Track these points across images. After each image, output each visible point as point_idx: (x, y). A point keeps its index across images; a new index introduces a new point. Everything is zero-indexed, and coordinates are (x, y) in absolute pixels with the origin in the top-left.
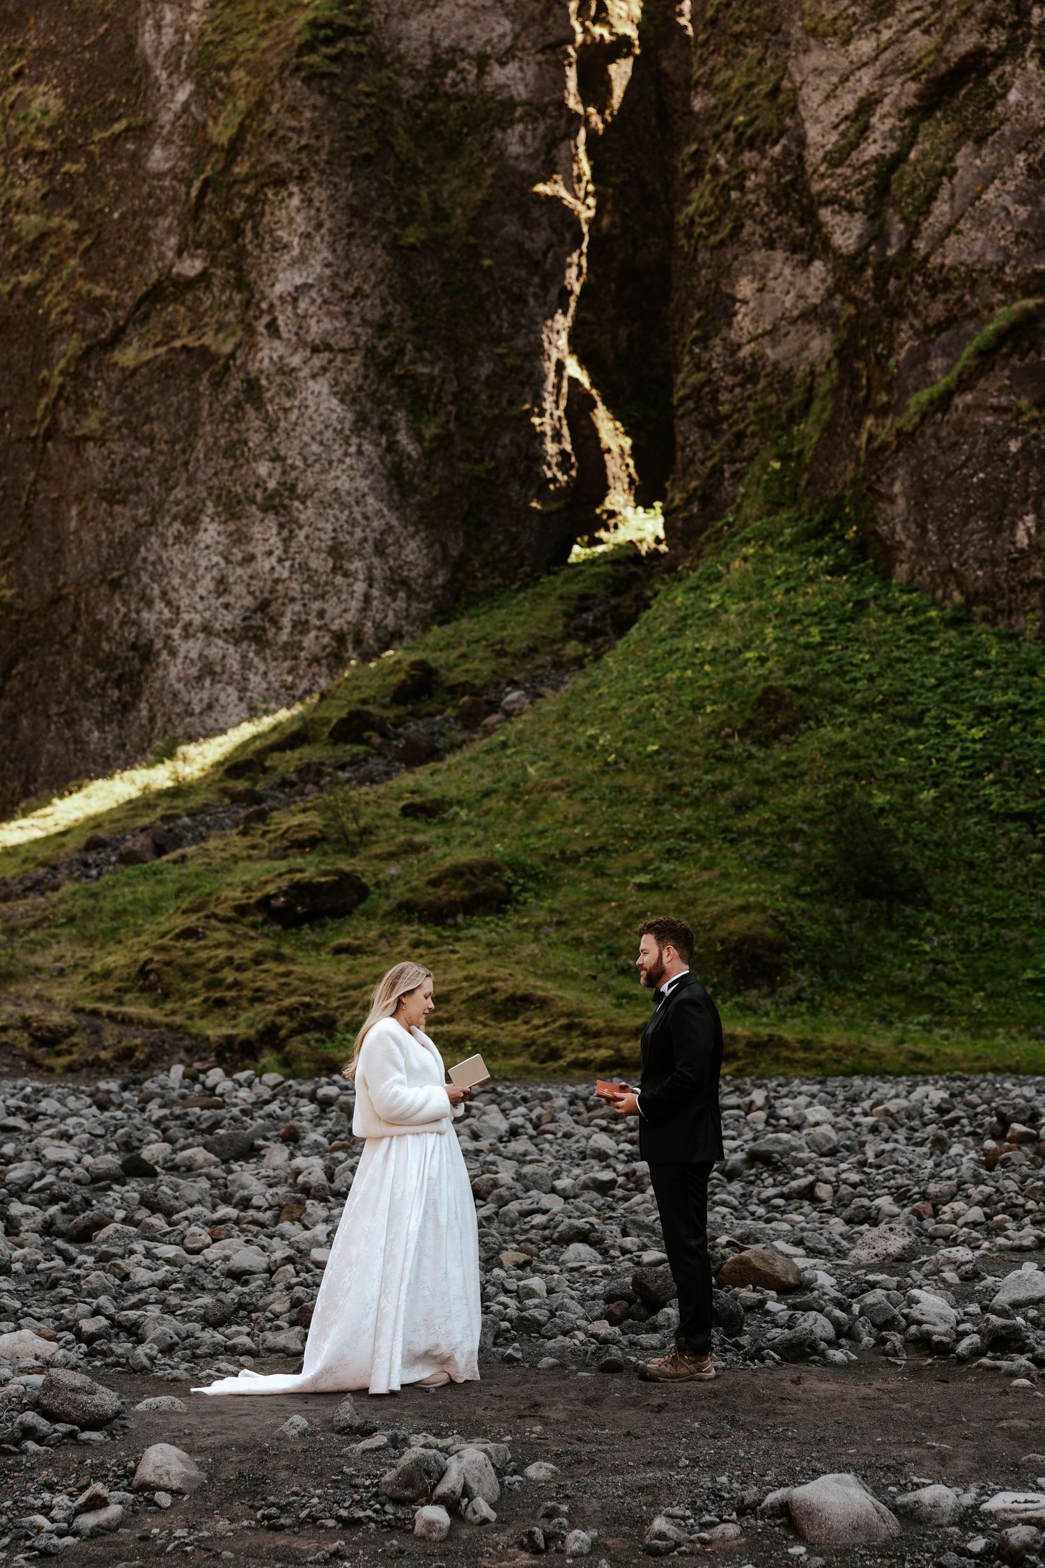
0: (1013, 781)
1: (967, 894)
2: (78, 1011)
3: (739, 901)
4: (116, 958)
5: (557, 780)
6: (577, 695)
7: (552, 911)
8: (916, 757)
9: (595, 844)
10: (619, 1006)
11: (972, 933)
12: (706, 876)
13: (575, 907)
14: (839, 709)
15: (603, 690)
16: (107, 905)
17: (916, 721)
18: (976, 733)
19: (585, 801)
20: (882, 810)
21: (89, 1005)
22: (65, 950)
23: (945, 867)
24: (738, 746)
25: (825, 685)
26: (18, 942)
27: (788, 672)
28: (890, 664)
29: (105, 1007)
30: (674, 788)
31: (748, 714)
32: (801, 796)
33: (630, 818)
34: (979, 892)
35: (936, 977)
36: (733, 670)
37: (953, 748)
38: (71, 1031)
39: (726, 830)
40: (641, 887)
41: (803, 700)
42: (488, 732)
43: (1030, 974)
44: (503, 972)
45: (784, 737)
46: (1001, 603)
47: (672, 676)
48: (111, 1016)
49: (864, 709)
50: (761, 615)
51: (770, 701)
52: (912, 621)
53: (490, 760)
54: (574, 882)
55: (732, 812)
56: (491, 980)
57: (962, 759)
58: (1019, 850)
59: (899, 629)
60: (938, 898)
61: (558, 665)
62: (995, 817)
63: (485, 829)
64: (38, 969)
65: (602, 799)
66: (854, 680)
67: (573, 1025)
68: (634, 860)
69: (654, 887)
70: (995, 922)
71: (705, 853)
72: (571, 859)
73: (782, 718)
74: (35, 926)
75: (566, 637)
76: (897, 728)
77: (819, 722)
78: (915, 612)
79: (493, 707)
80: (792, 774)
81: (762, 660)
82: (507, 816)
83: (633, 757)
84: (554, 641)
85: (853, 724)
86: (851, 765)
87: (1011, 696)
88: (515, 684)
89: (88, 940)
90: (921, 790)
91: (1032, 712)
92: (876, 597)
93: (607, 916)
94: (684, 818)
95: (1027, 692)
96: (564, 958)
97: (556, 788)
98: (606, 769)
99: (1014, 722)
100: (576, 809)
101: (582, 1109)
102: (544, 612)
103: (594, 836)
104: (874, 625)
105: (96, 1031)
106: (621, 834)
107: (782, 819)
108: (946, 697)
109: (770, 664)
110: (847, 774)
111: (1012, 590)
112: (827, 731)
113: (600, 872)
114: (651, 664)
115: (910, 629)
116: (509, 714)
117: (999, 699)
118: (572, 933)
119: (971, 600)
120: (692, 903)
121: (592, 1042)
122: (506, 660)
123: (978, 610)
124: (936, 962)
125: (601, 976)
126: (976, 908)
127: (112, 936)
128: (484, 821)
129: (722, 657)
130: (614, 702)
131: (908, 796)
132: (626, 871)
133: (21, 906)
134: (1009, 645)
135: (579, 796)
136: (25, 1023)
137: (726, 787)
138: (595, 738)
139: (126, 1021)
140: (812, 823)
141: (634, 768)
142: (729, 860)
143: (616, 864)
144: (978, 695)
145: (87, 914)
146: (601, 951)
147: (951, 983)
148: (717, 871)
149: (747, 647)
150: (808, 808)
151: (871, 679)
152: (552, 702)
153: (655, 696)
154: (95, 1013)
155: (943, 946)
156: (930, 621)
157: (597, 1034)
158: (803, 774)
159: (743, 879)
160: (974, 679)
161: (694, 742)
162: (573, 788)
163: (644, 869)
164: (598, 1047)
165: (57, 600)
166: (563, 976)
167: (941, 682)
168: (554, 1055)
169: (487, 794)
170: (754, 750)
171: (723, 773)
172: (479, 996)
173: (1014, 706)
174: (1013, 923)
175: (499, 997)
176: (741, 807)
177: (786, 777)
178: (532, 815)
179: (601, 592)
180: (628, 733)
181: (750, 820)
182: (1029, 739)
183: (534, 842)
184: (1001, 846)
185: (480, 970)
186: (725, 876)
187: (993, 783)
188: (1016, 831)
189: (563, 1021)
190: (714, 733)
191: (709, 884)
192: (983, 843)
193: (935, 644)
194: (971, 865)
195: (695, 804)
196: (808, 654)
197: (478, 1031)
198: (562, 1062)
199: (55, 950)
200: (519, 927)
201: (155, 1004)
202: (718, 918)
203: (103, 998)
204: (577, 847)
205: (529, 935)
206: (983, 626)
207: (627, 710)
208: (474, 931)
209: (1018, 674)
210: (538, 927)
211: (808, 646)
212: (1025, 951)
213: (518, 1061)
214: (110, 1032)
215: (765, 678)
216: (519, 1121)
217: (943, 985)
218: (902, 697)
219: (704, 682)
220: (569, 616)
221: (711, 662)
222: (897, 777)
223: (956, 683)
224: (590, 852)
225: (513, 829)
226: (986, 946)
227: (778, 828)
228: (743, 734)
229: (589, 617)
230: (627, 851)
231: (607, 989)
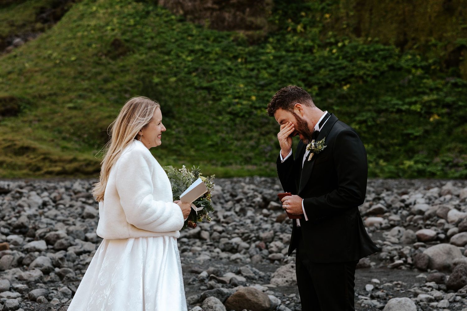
0: (202, 76)
1: (187, 114)
3: (107, 114)
5: (37, 69)
6: (44, 40)
7: (36, 116)
8: (168, 66)
9: (52, 92)
10: (63, 151)
11: (189, 128)
12: (94, 105)
13: (45, 115)
14: (141, 48)
15: (53, 38)
17: (168, 53)
18: (189, 59)
19: (48, 77)
20: (157, 84)
23: (179, 105)
24: (104, 59)
25: (136, 40)
27: (123, 33)
28: (159, 33)
30: (81, 73)
31: (109, 48)
32: (128, 78)
33: (65, 83)
34: (191, 114)
35: (177, 143)
36: (103, 32)
37: (181, 63)
39: (101, 89)
40: (70, 108)
41: (127, 44)
42: (9, 52)
43: (210, 143)
44: (18, 138)
45: (122, 57)
46: (197, 15)
47: (79, 34)
49: (150, 49)
50: (112, 14)
51: (116, 44)
52: (166, 19)
53: (10, 61)
54: (44, 106)
55: (102, 82)
56: (13, 141)
57: (185, 67)
58: (205, 100)
59: (162, 22)
60: (177, 116)
61: (34, 31)
62: (197, 88)
63: (10, 85)
65: (54, 76)
66: (146, 38)
67: (46, 158)
68: (67, 98)
69: (75, 108)
70: (197, 124)
71: (94, 97)
72: (42, 97)
73: (120, 50)
75: (36, 21)
76: (161, 56)
77: (134, 52)
78: (167, 16)
79: (10, 43)
80: (124, 70)
81: (113, 30)
82: (18, 81)
83: (66, 61)
84: (31, 22)
85: (146, 54)
86: (145, 68)
87: (201, 47)
88: (17, 36)
90: (170, 77)
91: (209, 53)
92: (153, 10)
93: (57, 118)
94: (86, 84)
95: (206, 45)
96: (41, 133)
97: (36, 71)
98: (56, 65)
99: (202, 55)
100: (44, 79)
101: (72, 193)
102: (28, 12)
103: (52, 89)
104: (152, 19)
106: (62, 89)
107: (121, 85)
108: (178, 46)
109: (116, 31)
110: (144, 71)
111: (200, 10)
112: (137, 56)
113: (54, 102)
114: (71, 30)
115: (166, 22)
116: (16, 46)
117: (197, 47)
118: (43, 124)
119: (186, 13)
120: (89, 114)
121: (54, 164)
122: (14, 28)
123: (189, 17)
124: (177, 138)
125: (56, 141)
126: (190, 119)
128: (9, 82)
129: (97, 28)
130: (57, 42)
131: (166, 80)
132: (64, 102)
134: (200, 29)
135: (46, 74)
137: (100, 73)
138: (51, 55)
140: (132, 87)
141: (66, 65)
142: (103, 99)
143: (60, 100)
144: (190, 46)
146: (55, 131)
147: (183, 145)
148: (98, 103)
149: (107, 24)
150: (130, 82)
151: (152, 38)
152: (33, 42)
153: (73, 41)
155: (179, 132)
156: (172, 20)
157: (55, 161)
158: (128, 70)
159: (108, 106)
160: (188, 40)
161: (88, 57)
162: (43, 72)
163: (71, 101)
164: (56, 166)
166: (41, 140)
167: (177, 40)
168: (38, 169)
169: (10, 73)
170: (111, 61)
171: (99, 69)
172: (9, 147)
173: (202, 50)
174: (203, 125)
175: (17, 147)
176: (106, 81)
177: (122, 71)
178: (28, 81)
179: (49, 7)
180: (63, 53)
181: (109, 86)
182: (207, 61)
183: (29, 91)
184: (199, 98)
185: (9, 136)
186: (101, 105)
187: (195, 76)
188: (204, 93)
189: (42, 157)
190: (96, 55)
191: (95, 108)
192: (192, 97)
193: (174, 27)
194: (188, 104)
195: (89, 79)
196: (130, 29)
197: (8, 160)
198: (42, 172)
200: (24, 122)
202: (100, 120)
204: (45, 93)
205: (27, 124)
206: (191, 23)
207: (63, 45)
208: (5, 123)
209: (203, 39)
210: (31, 122)
211: (129, 26)
212: (207, 135)
213: (25, 171)
215: (114, 36)
216: (47, 199)
217: (179, 146)
218: (163, 45)
219: (91, 36)
220: (37, 14)
221: (94, 30)
222: (162, 73)
223: (182, 41)
224: (50, 95)
225: (20, 86)
226: (194, 133)
227: (120, 88)
228: (106, 55)
229: (44, 15)
230: (64, 95)
231: (58, 145)
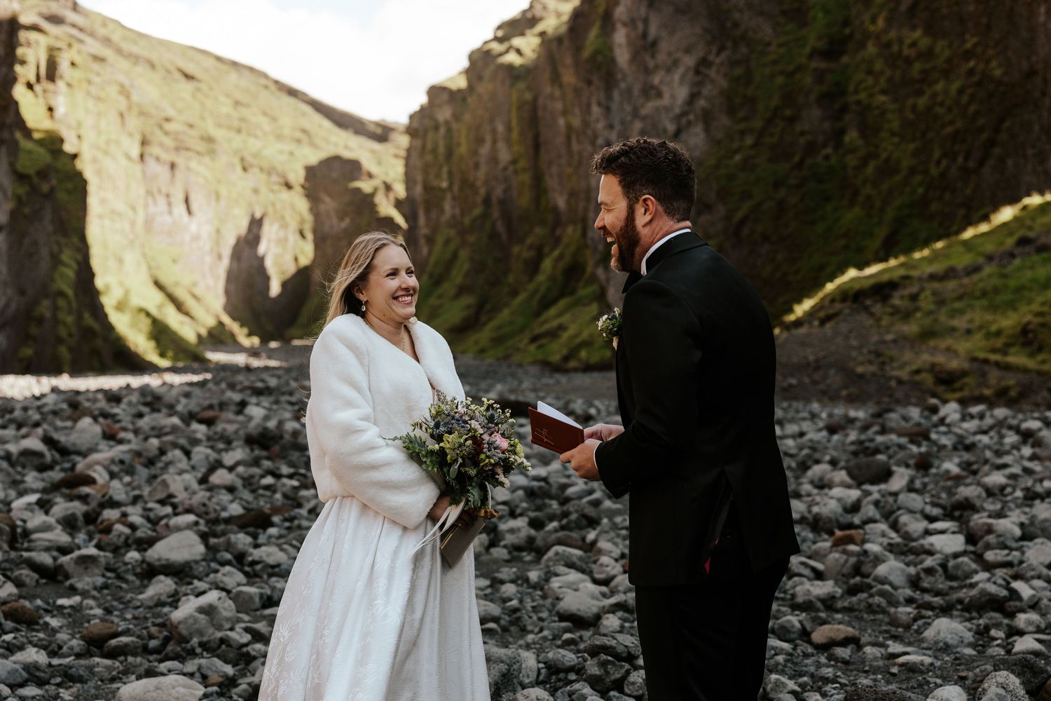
2: (974, 359)
4: (1008, 322)
16: (1012, 283)
21: (982, 355)
22: (977, 316)
26: (944, 310)
29: (994, 357)
38: (964, 374)
48: (997, 364)
64: (953, 329)
74: (960, 298)
89: (993, 308)
105: (984, 375)
127: (1012, 306)
133: (951, 285)
136: (932, 368)
139: (1006, 367)
145: (996, 291)
154: (986, 361)
165: (1031, 73)
199: (967, 317)
201: (1032, 355)
203: (994, 351)
214: (994, 376)
